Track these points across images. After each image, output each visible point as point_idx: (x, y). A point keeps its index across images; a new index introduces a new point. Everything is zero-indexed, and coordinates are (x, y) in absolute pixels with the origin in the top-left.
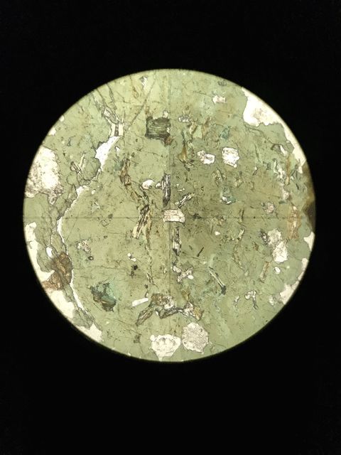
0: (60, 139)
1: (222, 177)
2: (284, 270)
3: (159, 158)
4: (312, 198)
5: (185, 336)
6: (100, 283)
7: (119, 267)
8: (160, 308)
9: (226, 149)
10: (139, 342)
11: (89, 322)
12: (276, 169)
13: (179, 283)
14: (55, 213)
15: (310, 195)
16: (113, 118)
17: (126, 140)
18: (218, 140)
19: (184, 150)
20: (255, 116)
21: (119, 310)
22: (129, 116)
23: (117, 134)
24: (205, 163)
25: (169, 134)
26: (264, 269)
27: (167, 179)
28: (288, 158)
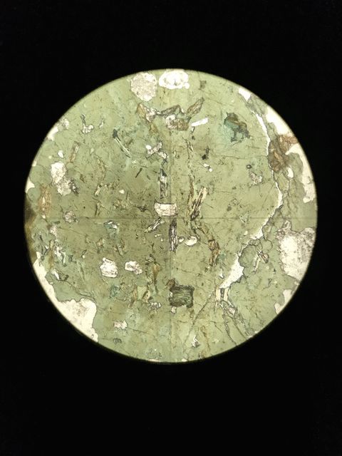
0: (279, 286)
1: (117, 248)
2: (55, 154)
3: (180, 267)
4: (28, 226)
5: (154, 88)
6: (240, 141)
7: (221, 158)
8: (179, 116)
9: (114, 276)
10: (201, 81)
11: (251, 103)
12: (63, 256)
13: (160, 141)
14: (285, 212)
15: (29, 231)
16: (225, 306)
17: (213, 285)
18: (121, 284)
19: (155, 275)
20: (85, 309)
21: (222, 114)
22: (210, 309)
23: (222, 291)
24: (135, 262)
25: (171, 290)
26: (74, 155)
27: (173, 246)
28: (51, 267)
